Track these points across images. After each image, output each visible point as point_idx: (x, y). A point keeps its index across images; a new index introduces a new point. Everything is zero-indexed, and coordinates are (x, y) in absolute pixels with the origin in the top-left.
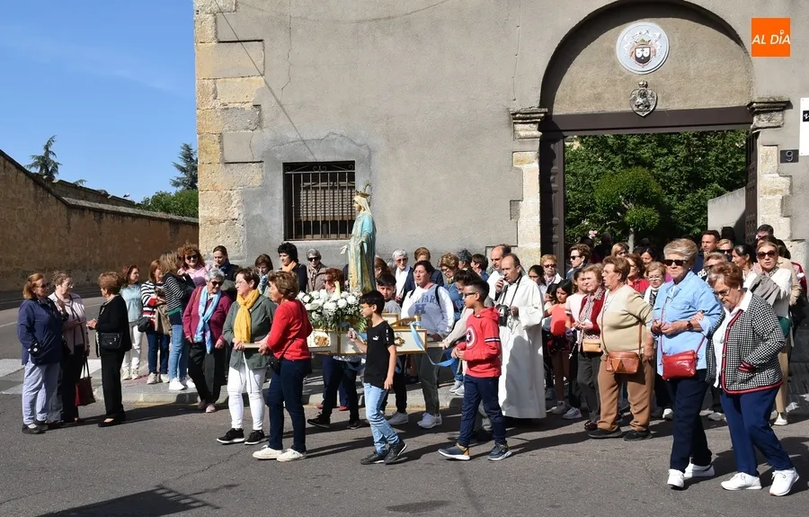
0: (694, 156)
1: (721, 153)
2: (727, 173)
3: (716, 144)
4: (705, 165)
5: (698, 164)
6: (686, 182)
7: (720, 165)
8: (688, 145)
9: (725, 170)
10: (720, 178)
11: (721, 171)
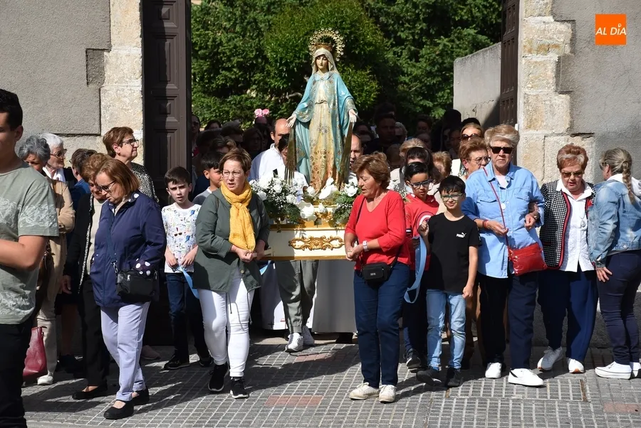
9: (491, 5)
10: (484, 19)
11: (484, 6)
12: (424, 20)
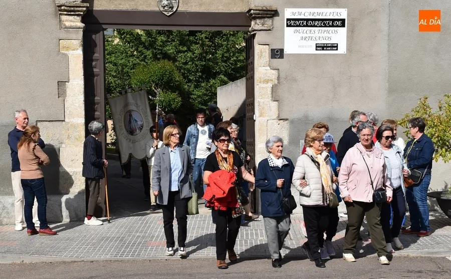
0: (206, 53)
1: (226, 52)
2: (230, 67)
3: (222, 45)
4: (215, 61)
5: (209, 60)
6: (200, 74)
7: (225, 62)
8: (203, 45)
9: (229, 66)
10: (225, 72)
11: (226, 66)
12: (200, 72)
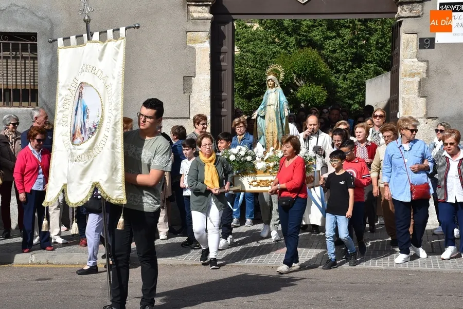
0: (358, 39)
1: (381, 38)
2: (386, 55)
3: (376, 30)
4: (368, 46)
5: (362, 47)
6: (350, 63)
7: (381, 49)
8: (354, 28)
9: (384, 53)
10: (380, 61)
11: (381, 54)
12: (351, 61)
